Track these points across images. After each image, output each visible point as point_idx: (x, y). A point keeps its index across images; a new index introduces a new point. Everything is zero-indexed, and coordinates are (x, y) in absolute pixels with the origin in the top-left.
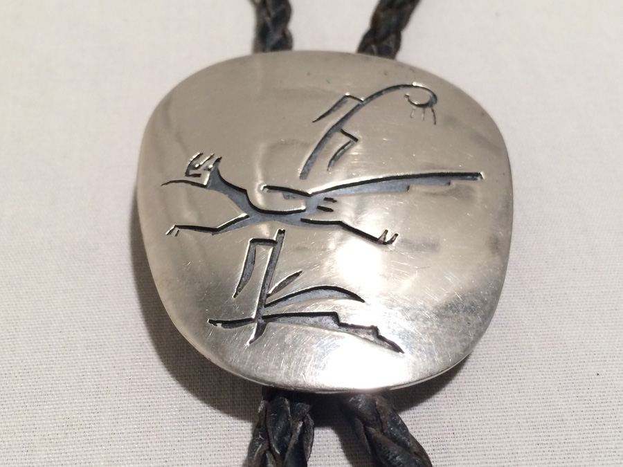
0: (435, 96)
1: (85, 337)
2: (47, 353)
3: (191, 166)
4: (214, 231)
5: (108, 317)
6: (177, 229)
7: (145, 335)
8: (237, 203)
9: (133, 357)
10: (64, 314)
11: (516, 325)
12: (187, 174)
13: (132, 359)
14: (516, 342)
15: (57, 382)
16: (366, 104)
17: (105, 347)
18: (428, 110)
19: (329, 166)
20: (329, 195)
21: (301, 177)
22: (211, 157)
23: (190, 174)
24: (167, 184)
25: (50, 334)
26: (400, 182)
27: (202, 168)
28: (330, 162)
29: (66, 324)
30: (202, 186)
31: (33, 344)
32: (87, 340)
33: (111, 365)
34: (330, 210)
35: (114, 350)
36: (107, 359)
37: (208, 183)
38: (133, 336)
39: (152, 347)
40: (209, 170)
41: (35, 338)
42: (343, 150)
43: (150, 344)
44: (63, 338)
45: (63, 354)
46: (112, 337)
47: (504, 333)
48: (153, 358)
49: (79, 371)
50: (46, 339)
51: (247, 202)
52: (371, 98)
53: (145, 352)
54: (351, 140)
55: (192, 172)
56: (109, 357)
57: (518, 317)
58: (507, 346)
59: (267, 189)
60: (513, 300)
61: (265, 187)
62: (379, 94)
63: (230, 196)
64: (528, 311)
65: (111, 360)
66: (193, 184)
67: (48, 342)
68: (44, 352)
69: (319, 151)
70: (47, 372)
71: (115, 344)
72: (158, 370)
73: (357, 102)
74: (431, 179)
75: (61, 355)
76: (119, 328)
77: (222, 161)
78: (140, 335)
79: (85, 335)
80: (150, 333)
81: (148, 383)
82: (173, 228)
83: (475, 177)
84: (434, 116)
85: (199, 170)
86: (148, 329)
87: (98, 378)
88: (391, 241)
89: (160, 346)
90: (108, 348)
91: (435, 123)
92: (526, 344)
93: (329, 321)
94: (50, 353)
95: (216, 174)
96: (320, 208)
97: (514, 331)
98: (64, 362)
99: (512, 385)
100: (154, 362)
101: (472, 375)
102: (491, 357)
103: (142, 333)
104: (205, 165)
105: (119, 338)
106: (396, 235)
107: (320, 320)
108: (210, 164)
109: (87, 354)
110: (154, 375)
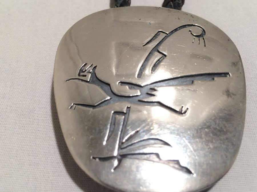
0: (204, 30)
1: (29, 159)
2: (10, 168)
3: (81, 71)
4: (93, 107)
5: (40, 148)
6: (75, 106)
7: (59, 158)
8: (105, 91)
9: (53, 170)
10: (18, 146)
11: (247, 153)
12: (79, 75)
13: (53, 171)
14: (248, 162)
15: (15, 184)
16: (170, 35)
17: (39, 164)
18: (201, 38)
19: (152, 70)
20: (152, 86)
21: (138, 77)
22: (92, 66)
23: (81, 75)
24: (69, 80)
25: (11, 157)
26: (188, 79)
27: (86, 71)
28: (152, 68)
29: (19, 152)
30: (87, 82)
31: (3, 163)
32: (30, 161)
33: (42, 175)
34: (154, 95)
35: (43, 167)
36: (40, 171)
37: (90, 80)
38: (53, 158)
39: (63, 165)
40: (90, 73)
41: (4, 160)
42: (159, 61)
43: (62, 163)
44: (18, 160)
45: (18, 168)
46: (43, 159)
47: (242, 157)
48: (63, 171)
49: (26, 178)
50: (9, 160)
51: (110, 90)
52: (172, 32)
53: (59, 167)
54: (163, 56)
55: (82, 74)
56: (41, 170)
57: (248, 148)
58: (243, 165)
59: (120, 84)
60: (246, 139)
61: (119, 82)
62: (176, 30)
63: (102, 88)
64: (253, 145)
65: (42, 172)
66: (82, 80)
67: (10, 162)
68: (8, 167)
69: (146, 62)
70: (10, 179)
71: (44, 163)
72: (66, 177)
73: (165, 35)
74: (204, 77)
75: (17, 169)
76: (46, 154)
77: (97, 68)
78: (57, 158)
79: (29, 158)
80: (62, 157)
81: (61, 185)
82: (72, 105)
83: (226, 75)
84: (204, 41)
85: (85, 72)
86: (61, 155)
87: (35, 182)
88: (185, 112)
89: (67, 164)
90: (40, 165)
91: (205, 46)
92: (253, 163)
93: (154, 157)
94: (11, 168)
95: (94, 74)
96: (148, 94)
97: (247, 156)
98: (18, 173)
99: (246, 186)
100: (64, 173)
101: (226, 180)
102: (235, 170)
103: (57, 157)
104: (88, 70)
105: (46, 160)
106: (188, 109)
107: (150, 157)
108: (91, 69)
109: (30, 168)
110: (64, 180)
